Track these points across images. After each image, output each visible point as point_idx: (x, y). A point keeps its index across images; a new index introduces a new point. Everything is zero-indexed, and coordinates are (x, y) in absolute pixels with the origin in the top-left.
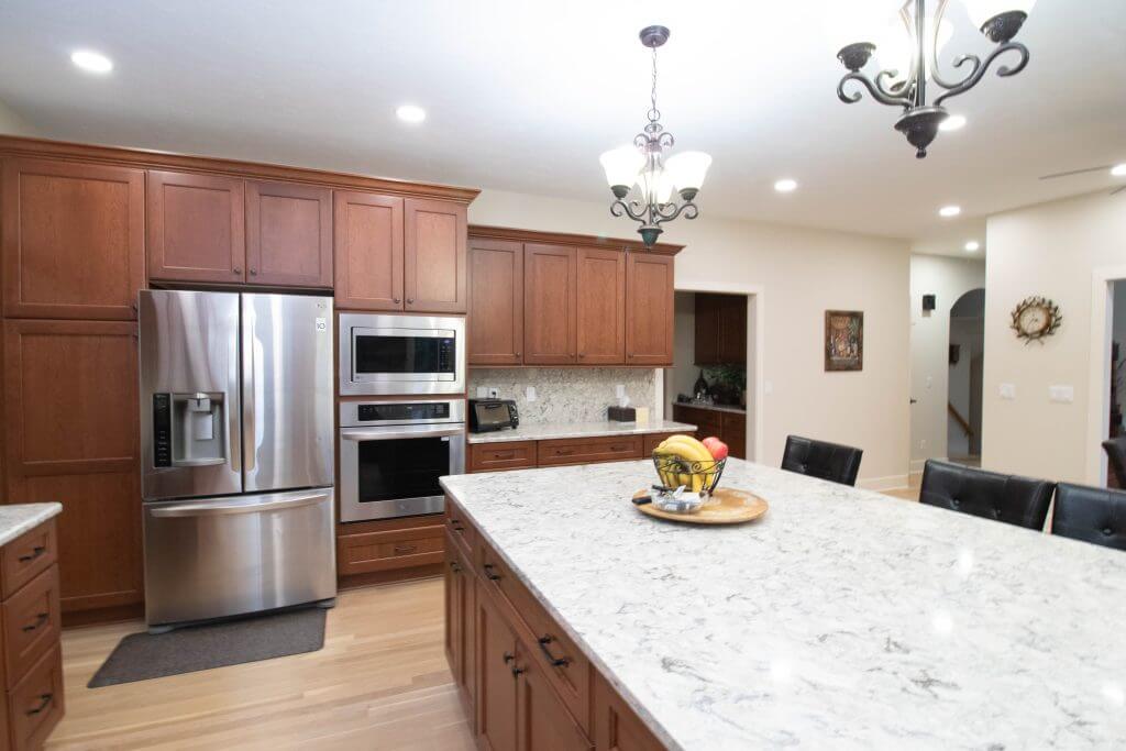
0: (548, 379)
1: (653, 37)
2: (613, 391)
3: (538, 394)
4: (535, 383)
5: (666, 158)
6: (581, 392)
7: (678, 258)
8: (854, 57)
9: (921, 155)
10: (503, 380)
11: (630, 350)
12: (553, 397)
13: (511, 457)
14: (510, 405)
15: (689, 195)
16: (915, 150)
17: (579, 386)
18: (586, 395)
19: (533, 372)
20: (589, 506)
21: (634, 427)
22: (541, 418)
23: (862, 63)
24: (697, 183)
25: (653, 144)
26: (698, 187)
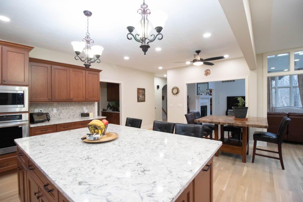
0: (61, 106)
1: (88, 14)
2: (82, 109)
3: (57, 110)
4: (56, 107)
5: (91, 46)
6: (72, 109)
7: (100, 73)
8: (131, 29)
9: (145, 54)
10: (44, 107)
11: (87, 97)
12: (63, 111)
13: (47, 130)
14: (47, 114)
15: (98, 57)
16: (144, 53)
17: (72, 107)
18: (74, 110)
19: (55, 104)
20: (68, 142)
21: (89, 118)
22: (59, 118)
23: (132, 31)
24: (100, 54)
25: (88, 42)
26: (100, 55)
